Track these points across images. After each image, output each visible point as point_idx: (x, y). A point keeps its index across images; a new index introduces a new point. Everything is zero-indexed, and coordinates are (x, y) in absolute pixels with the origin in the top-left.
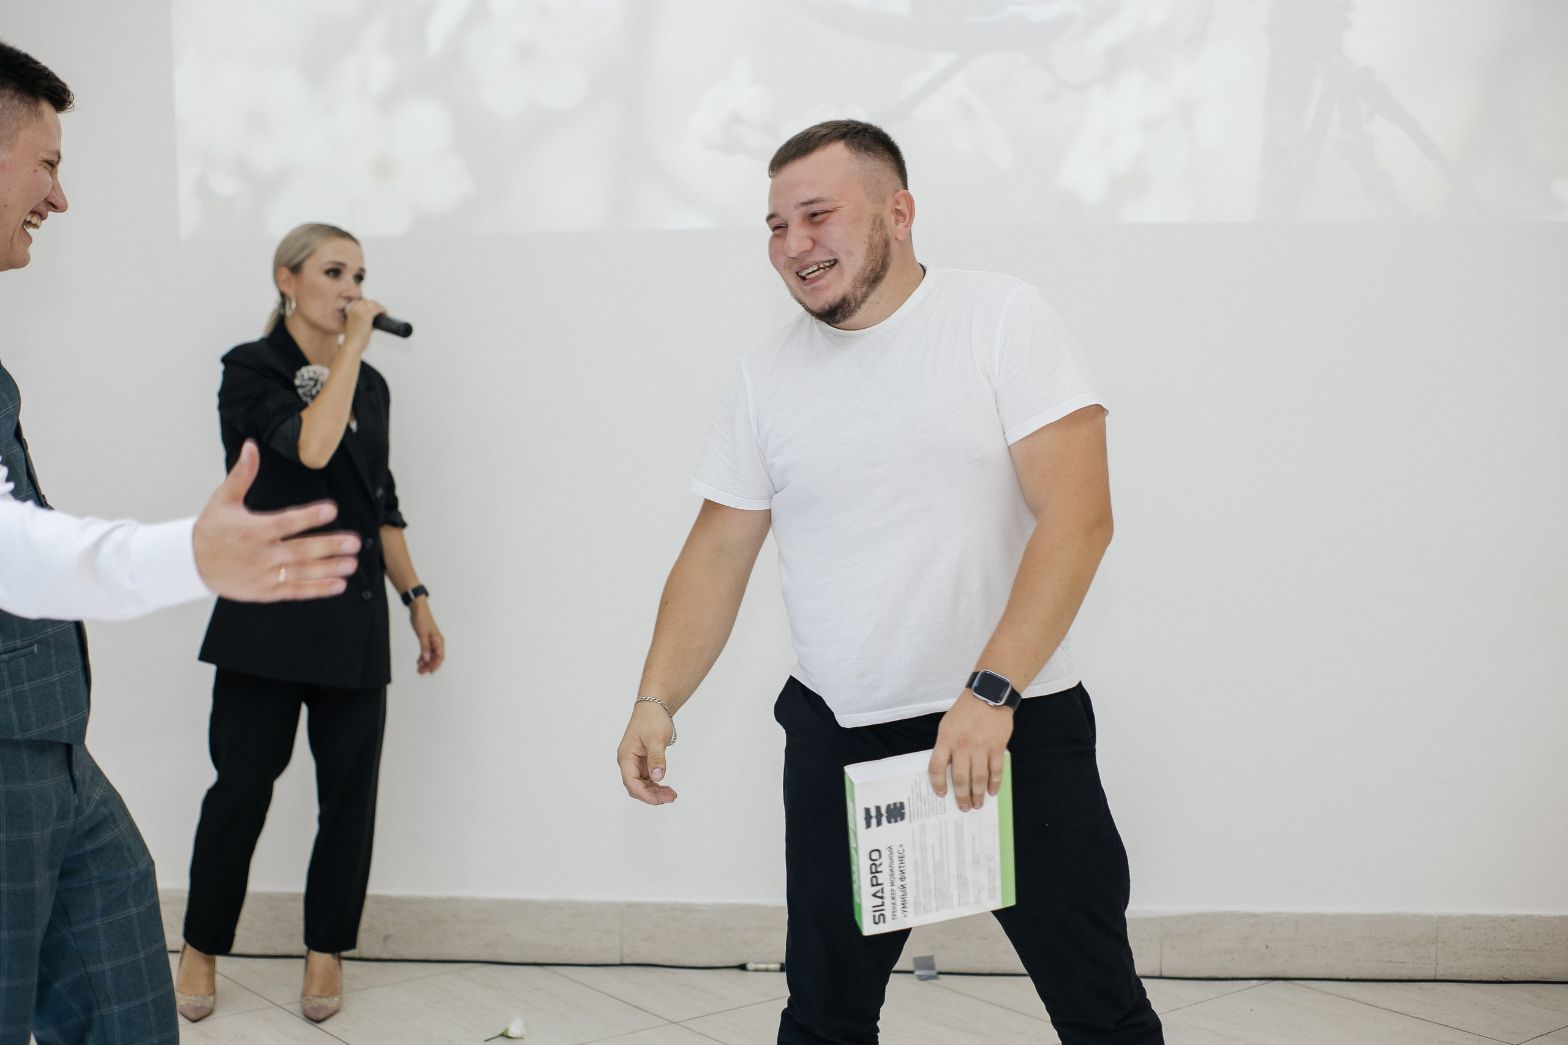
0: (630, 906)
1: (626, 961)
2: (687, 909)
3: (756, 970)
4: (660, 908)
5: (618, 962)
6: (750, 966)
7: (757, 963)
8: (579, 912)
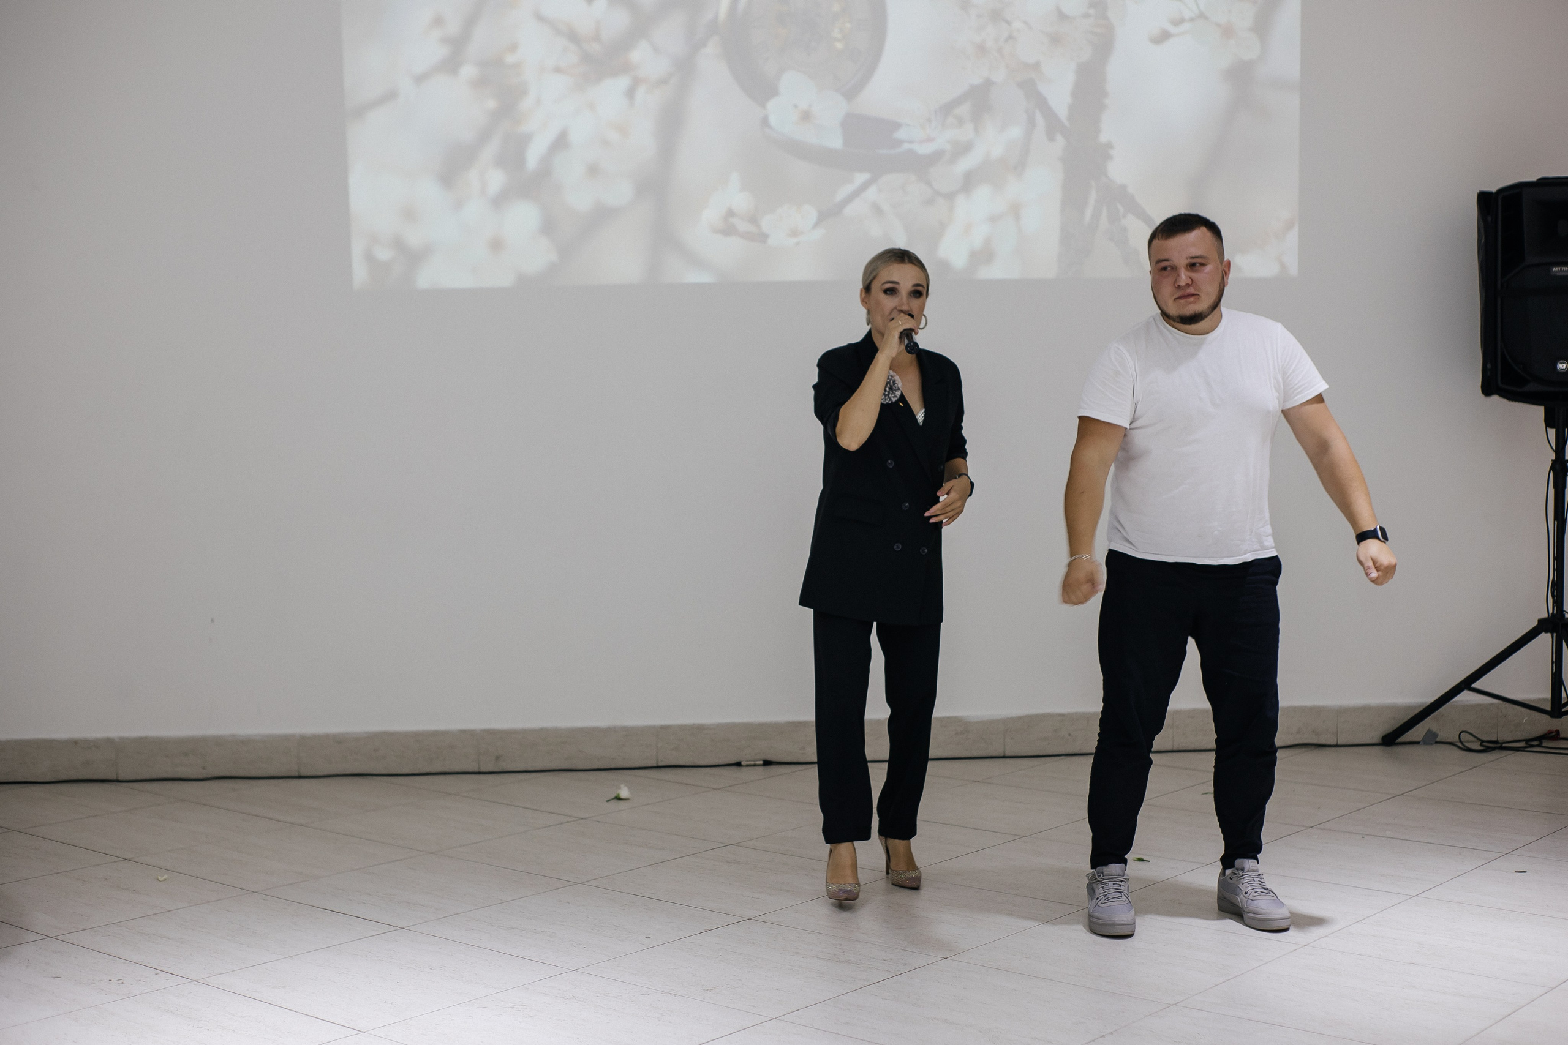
0: (663, 727)
1: (661, 764)
2: (700, 728)
3: (748, 766)
4: (683, 728)
5: (655, 765)
6: (743, 763)
7: (747, 761)
8: (629, 733)
